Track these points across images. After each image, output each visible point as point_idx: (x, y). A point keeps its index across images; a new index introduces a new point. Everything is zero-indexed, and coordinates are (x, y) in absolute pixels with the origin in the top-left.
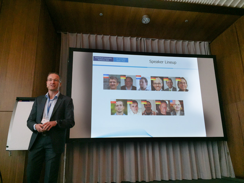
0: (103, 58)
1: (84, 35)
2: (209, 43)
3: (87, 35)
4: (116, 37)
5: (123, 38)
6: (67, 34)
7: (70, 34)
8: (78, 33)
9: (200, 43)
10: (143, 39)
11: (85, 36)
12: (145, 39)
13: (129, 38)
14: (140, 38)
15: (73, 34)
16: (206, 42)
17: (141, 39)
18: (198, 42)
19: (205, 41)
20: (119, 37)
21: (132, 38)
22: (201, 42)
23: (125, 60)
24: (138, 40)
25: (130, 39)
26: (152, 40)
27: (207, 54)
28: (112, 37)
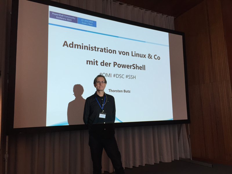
0: (63, 16)
2: (175, 19)
16: (172, 17)
18: (165, 16)
23: (92, 24)
26: (120, 4)
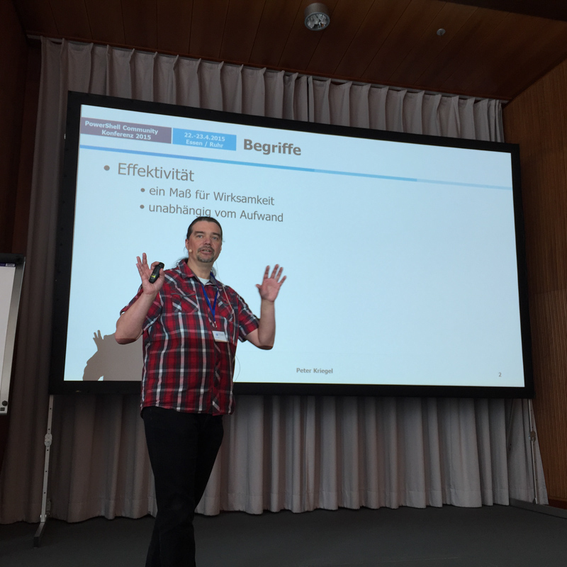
1: (118, 53)
2: (504, 106)
3: (127, 53)
4: (221, 65)
5: (242, 71)
6: (60, 43)
7: (70, 45)
8: (96, 44)
9: (476, 102)
10: (304, 78)
11: (122, 57)
12: (311, 78)
13: (261, 72)
14: (295, 76)
15: (81, 47)
16: (493, 102)
17: (298, 78)
18: (471, 101)
19: (491, 98)
20: (229, 68)
21: (270, 74)
22: (479, 99)
24: (290, 80)
25: (265, 75)
26: (332, 82)
27: (493, 140)
28: (207, 65)
